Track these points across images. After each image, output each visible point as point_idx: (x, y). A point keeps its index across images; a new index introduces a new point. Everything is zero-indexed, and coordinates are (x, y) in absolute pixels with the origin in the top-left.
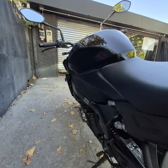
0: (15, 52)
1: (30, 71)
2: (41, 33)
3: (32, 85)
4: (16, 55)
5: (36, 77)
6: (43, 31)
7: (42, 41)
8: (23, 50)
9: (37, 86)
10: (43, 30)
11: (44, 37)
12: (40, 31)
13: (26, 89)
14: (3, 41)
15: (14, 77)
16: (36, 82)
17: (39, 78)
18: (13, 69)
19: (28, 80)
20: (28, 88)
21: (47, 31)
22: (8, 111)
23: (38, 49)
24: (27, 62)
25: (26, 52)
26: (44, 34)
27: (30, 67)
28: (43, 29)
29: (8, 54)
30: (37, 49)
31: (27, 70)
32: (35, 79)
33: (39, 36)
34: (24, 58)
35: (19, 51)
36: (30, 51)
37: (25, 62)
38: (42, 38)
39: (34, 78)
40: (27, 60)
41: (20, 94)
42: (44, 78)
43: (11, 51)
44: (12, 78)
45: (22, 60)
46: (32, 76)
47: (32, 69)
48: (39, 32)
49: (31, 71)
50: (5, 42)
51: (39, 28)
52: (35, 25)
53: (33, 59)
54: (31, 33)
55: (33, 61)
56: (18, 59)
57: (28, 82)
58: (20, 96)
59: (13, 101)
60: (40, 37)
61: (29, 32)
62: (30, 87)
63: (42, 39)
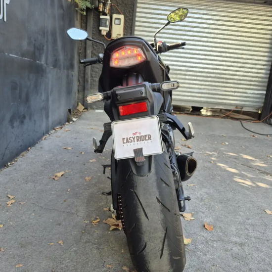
0: (56, 60)
1: (75, 95)
2: (103, 21)
3: (74, 119)
4: (56, 64)
5: (83, 108)
6: (108, 17)
7: (103, 35)
8: (67, 55)
9: (83, 121)
10: (106, 15)
11: (108, 29)
12: (102, 17)
13: (64, 125)
14: (43, 46)
15: (50, 98)
16: (83, 116)
17: (89, 109)
18: (50, 86)
19: (70, 110)
20: (67, 123)
21: (115, 16)
22: (37, 144)
23: (94, 52)
24: (72, 76)
25: (72, 59)
26: (108, 23)
27: (76, 86)
28: (107, 12)
29: (47, 64)
30: (92, 53)
31: (69, 92)
32: (81, 111)
33: (99, 26)
34: (68, 69)
35: (61, 57)
36: (79, 56)
37: (68, 76)
38: (104, 30)
39: (81, 107)
40: (73, 73)
41: (55, 129)
42: (97, 111)
43: (51, 60)
44: (47, 100)
45: (63, 73)
46: (78, 105)
47: (78, 91)
48: (100, 19)
49: (77, 95)
50: (45, 48)
51: (100, 12)
52: (93, 6)
53: (82, 72)
54: (85, 21)
55: (82, 75)
56: (59, 71)
57: (69, 113)
58: (53, 131)
59: (44, 135)
60: (101, 28)
61: (82, 20)
62: (71, 122)
63: (104, 33)
